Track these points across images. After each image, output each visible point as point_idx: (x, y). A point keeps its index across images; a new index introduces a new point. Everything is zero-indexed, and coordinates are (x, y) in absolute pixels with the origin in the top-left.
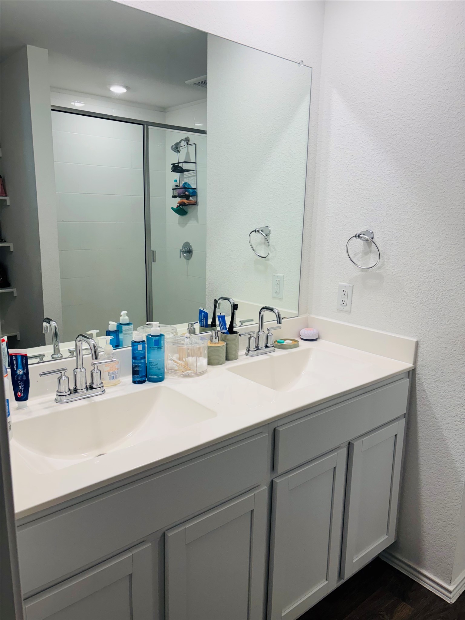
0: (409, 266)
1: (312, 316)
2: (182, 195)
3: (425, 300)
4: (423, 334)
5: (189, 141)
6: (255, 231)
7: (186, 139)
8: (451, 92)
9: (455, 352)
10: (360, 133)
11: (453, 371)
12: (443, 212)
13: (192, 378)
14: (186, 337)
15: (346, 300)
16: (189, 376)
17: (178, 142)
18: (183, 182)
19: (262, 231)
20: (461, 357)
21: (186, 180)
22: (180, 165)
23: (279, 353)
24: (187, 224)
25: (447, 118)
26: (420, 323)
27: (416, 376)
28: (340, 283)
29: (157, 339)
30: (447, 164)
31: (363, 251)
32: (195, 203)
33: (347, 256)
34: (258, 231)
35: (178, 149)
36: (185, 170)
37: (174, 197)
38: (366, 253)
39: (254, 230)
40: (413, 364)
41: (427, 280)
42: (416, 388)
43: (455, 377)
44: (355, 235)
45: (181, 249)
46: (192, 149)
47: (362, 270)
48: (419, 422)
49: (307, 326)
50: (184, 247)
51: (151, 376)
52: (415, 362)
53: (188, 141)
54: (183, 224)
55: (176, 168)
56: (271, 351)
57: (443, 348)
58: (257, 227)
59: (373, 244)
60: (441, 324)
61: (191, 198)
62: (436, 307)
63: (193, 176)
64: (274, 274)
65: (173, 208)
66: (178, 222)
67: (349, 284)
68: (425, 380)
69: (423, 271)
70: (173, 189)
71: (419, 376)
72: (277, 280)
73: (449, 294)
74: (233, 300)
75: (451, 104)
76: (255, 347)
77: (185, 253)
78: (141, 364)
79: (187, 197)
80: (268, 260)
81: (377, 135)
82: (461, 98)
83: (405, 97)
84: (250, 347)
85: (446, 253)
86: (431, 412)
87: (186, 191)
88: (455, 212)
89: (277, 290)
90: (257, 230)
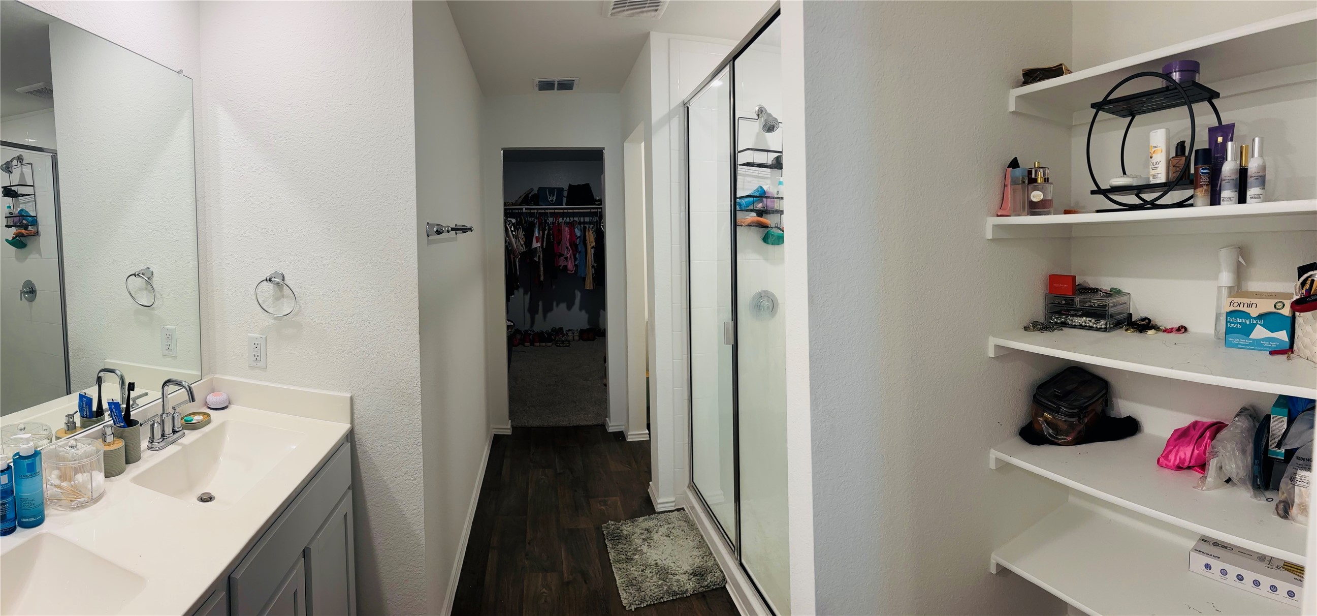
0: (330, 311)
1: (217, 376)
2: (19, 224)
3: (353, 348)
4: (356, 387)
5: (23, 160)
6: (135, 275)
7: (18, 157)
8: (350, 115)
9: (394, 403)
10: (256, 157)
11: (394, 425)
12: (359, 249)
13: (86, 509)
14: (71, 447)
15: (259, 354)
16: (82, 506)
17: (9, 160)
18: (19, 209)
19: (143, 274)
20: (401, 408)
21: (22, 207)
22: (13, 188)
23: (190, 437)
24: (26, 258)
25: (350, 145)
26: (352, 375)
27: (355, 436)
28: (249, 334)
29: (31, 462)
30: (357, 196)
31: (273, 295)
32: (37, 234)
33: (256, 303)
34: (138, 275)
35: (10, 169)
36: (21, 194)
37: (8, 226)
38: (278, 298)
39: (134, 273)
40: (351, 424)
41: (353, 325)
42: (356, 450)
43: (398, 431)
44: (265, 279)
45: (21, 289)
46: (27, 170)
47: (276, 318)
48: (366, 489)
49: (213, 391)
50: (24, 286)
51: (24, 520)
52: (352, 422)
53: (21, 160)
54: (21, 259)
55: (9, 192)
56: (181, 436)
57: (381, 400)
58: (136, 270)
59: (285, 287)
60: (375, 373)
61: (30, 227)
62: (367, 355)
63: (32, 201)
64: (163, 327)
65: (7, 240)
66: (14, 257)
67: (261, 335)
68: (366, 440)
69: (347, 316)
70: (6, 217)
71: (358, 436)
72: (168, 333)
73: (379, 339)
74: (121, 372)
75: (352, 129)
76: (160, 437)
77: (27, 294)
78: (7, 505)
79: (26, 227)
80: (153, 309)
81: (275, 160)
82: (361, 123)
83: (303, 119)
84: (153, 438)
85: (370, 294)
86: (378, 475)
87: (23, 219)
88: (372, 248)
89: (168, 347)
90: (136, 274)
